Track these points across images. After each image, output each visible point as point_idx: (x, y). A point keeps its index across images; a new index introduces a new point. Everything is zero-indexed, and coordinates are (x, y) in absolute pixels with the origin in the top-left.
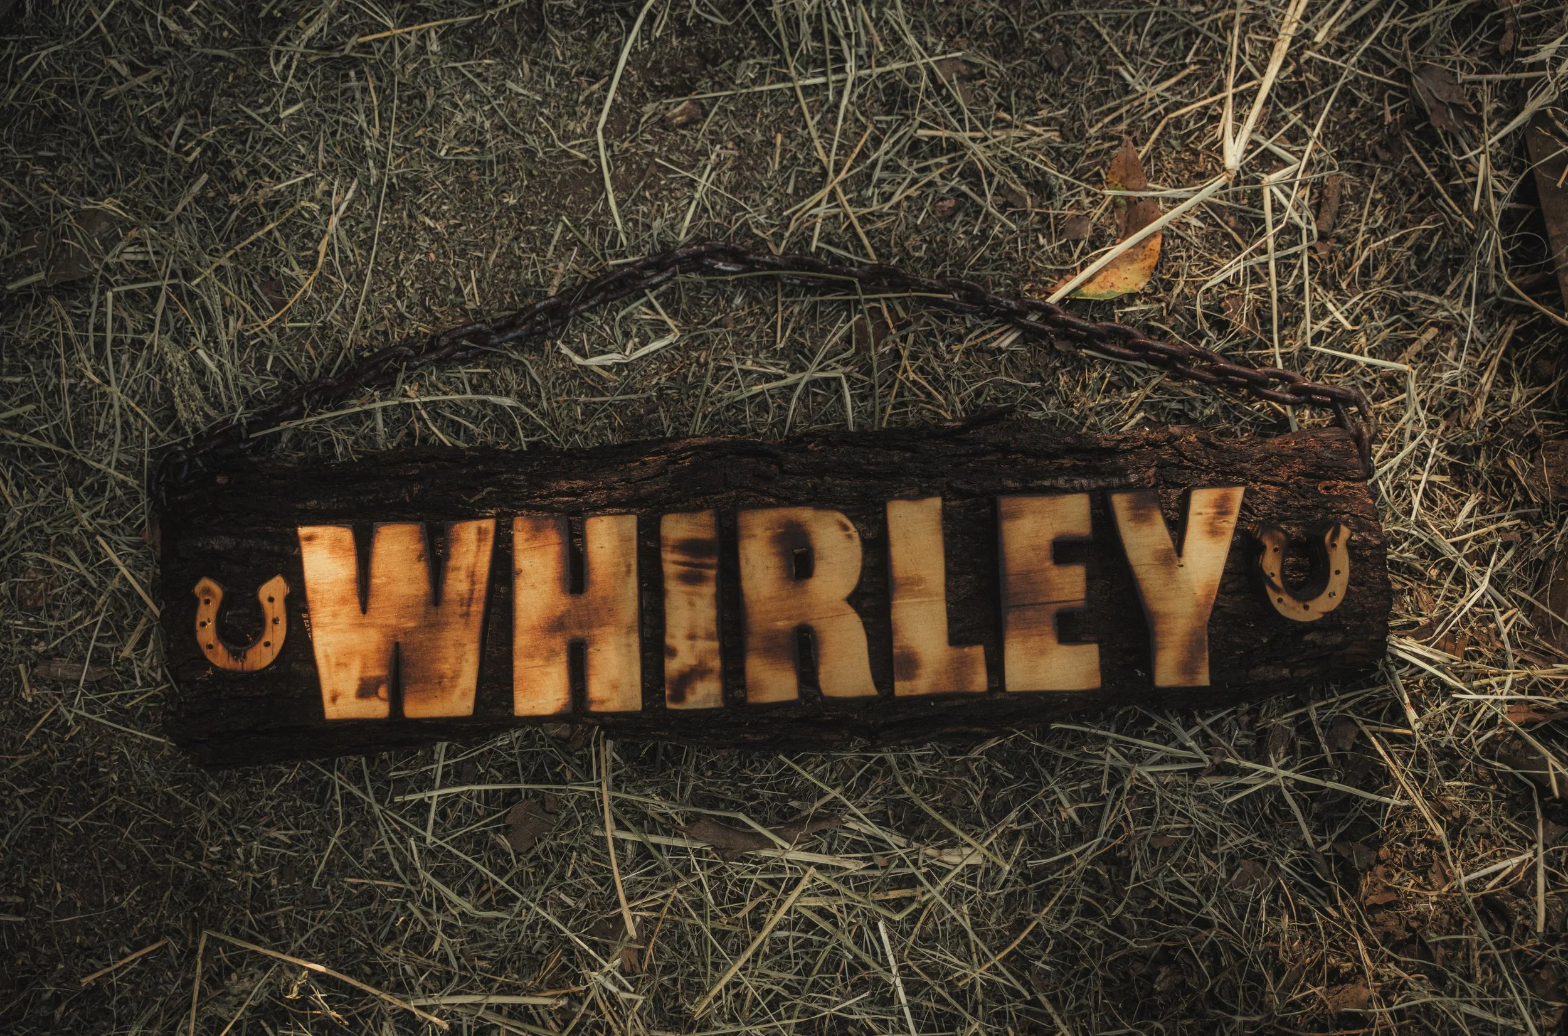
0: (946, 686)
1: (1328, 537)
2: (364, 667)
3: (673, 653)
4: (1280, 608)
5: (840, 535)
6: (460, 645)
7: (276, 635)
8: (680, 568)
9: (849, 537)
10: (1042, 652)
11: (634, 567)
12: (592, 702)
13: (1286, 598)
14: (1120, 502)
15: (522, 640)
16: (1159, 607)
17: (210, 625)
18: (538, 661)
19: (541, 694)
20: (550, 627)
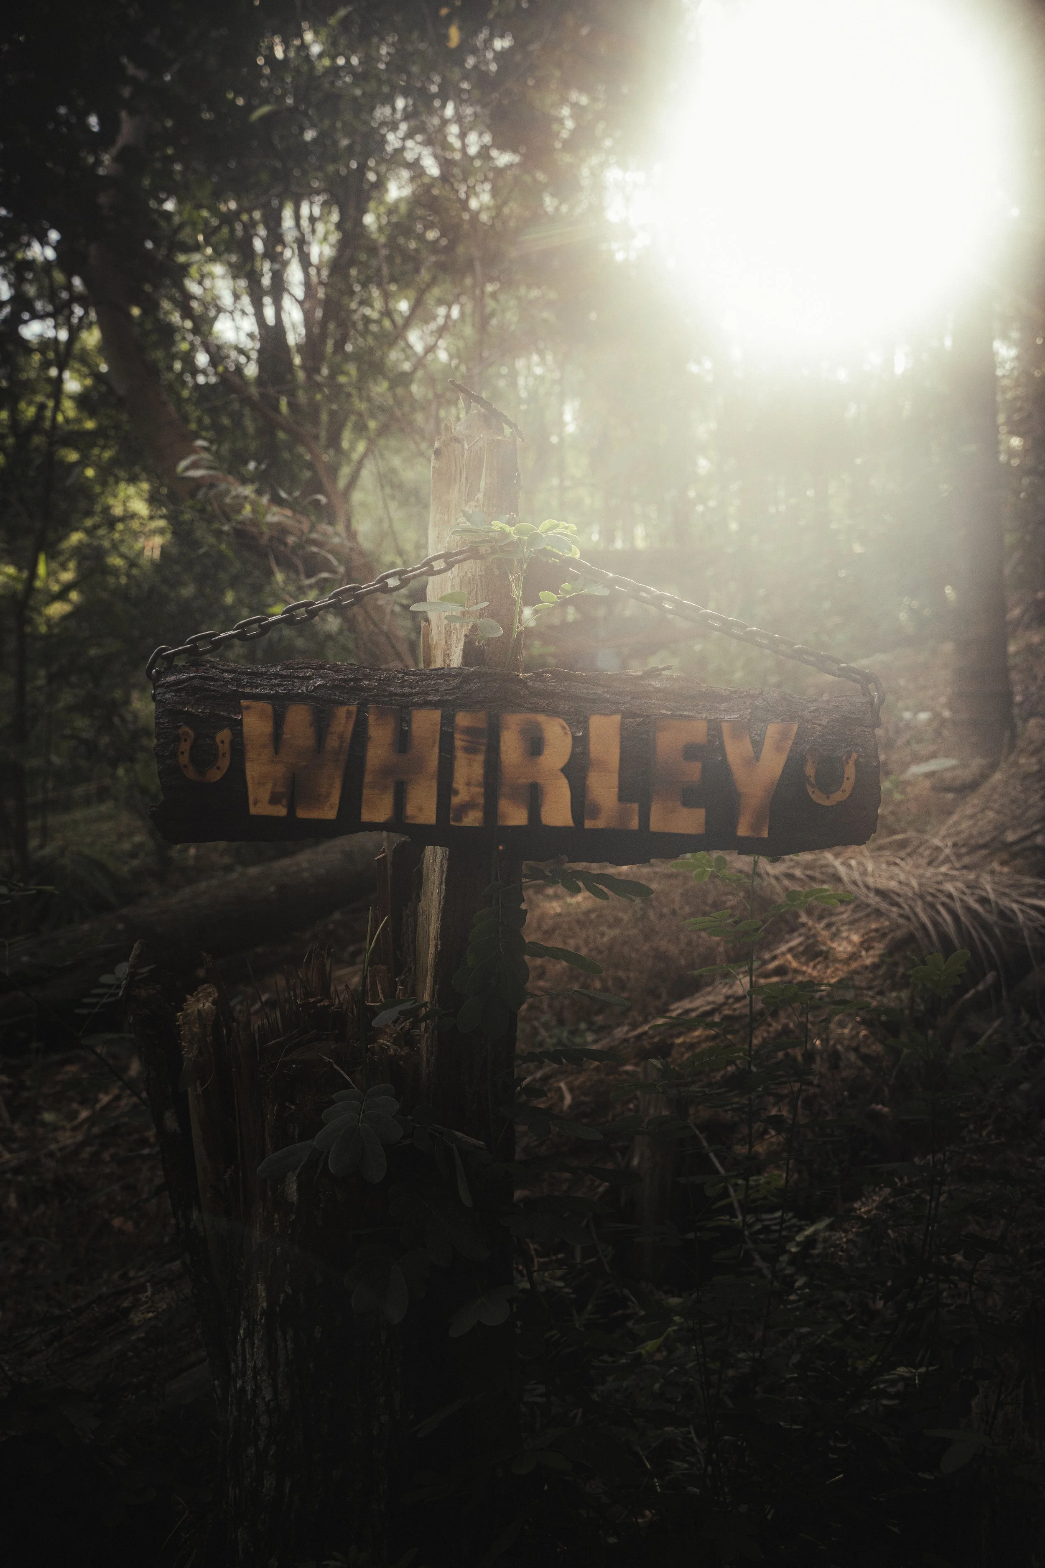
0: (615, 825)
1: (844, 758)
2: (275, 786)
3: (456, 793)
4: (813, 797)
6: (331, 777)
9: (566, 734)
10: (672, 811)
11: (438, 741)
13: (817, 791)
14: (725, 727)
15: (368, 778)
16: (742, 789)
17: (187, 754)
18: (377, 792)
19: (377, 810)
20: (385, 771)
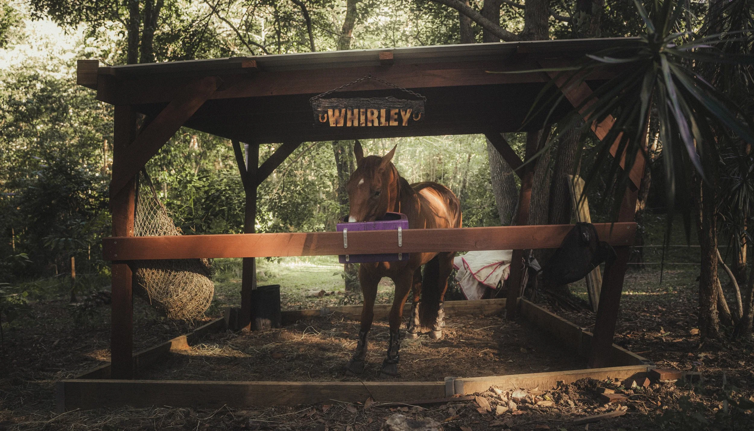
0: (385, 125)
1: (419, 114)
2: (334, 122)
3: (361, 121)
4: (414, 119)
5: (376, 112)
6: (342, 120)
7: (326, 119)
8: (362, 114)
10: (393, 122)
11: (358, 114)
12: (354, 126)
14: (401, 110)
15: (348, 120)
16: (404, 119)
17: (320, 119)
19: (349, 124)
20: (350, 119)
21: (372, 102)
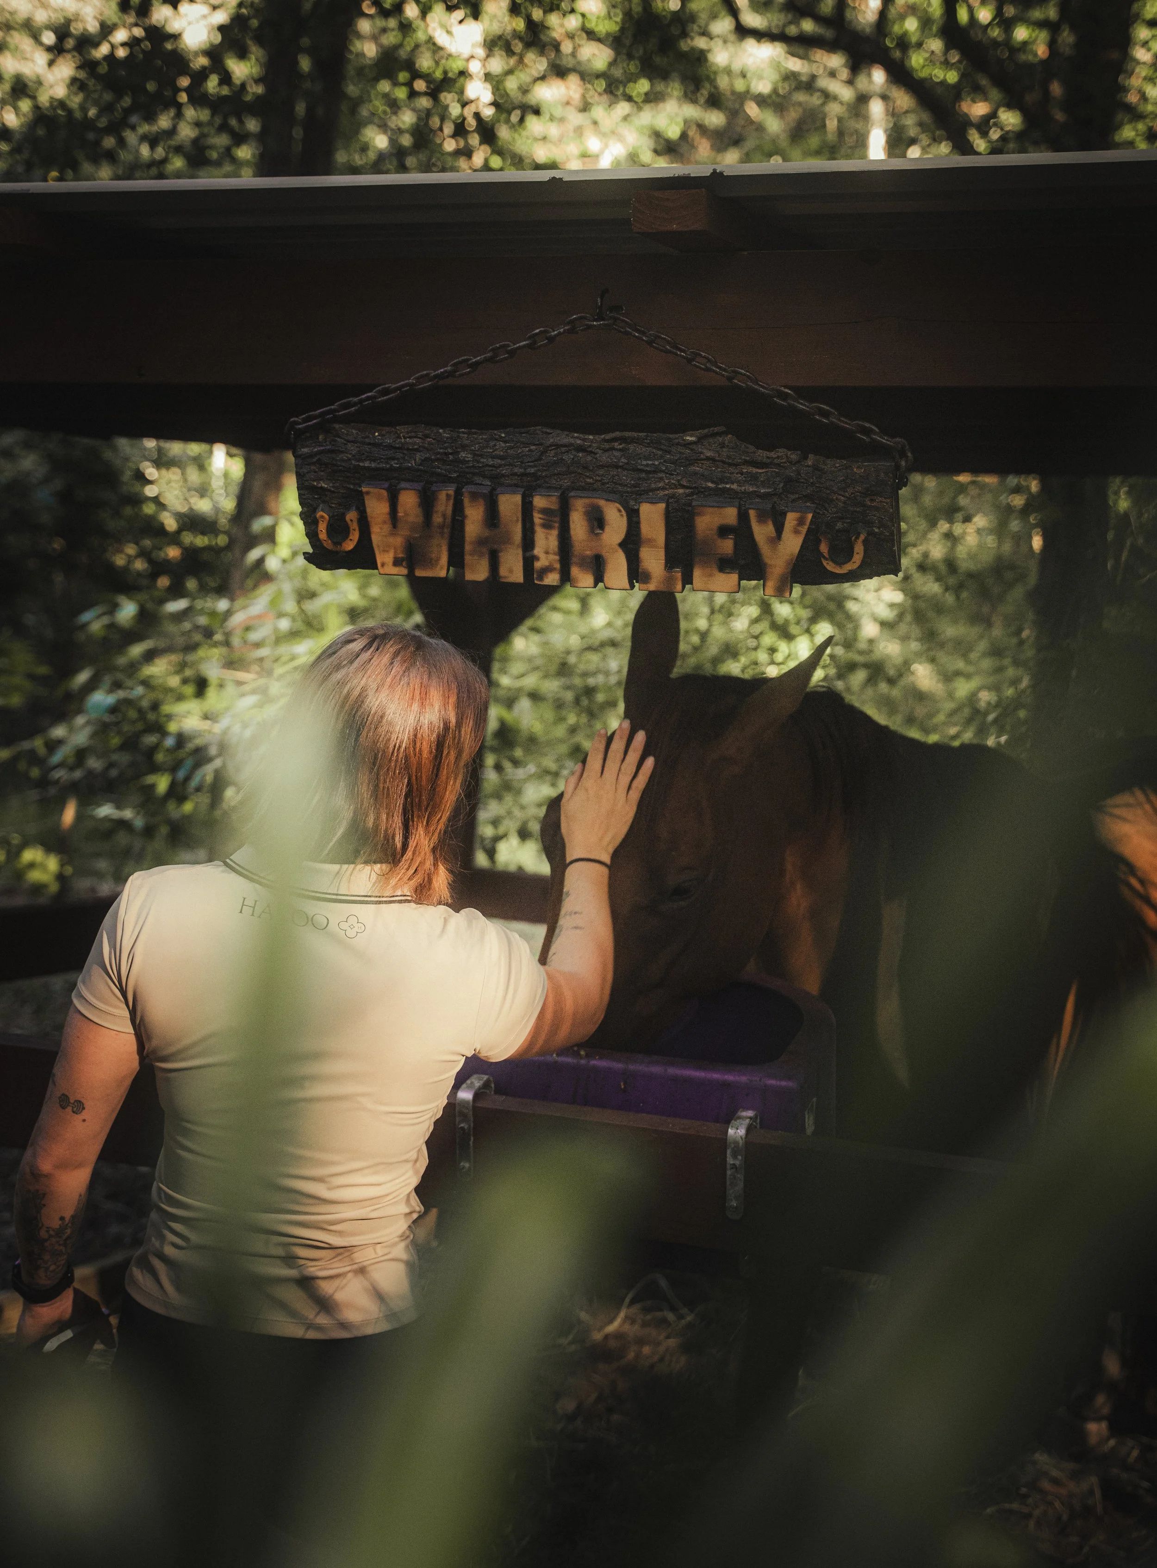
0: (662, 588)
1: (853, 538)
2: (395, 552)
3: (538, 559)
4: (827, 567)
5: (618, 514)
6: (439, 546)
7: (355, 536)
8: (542, 521)
9: (622, 515)
10: (711, 575)
11: (520, 519)
12: (500, 577)
13: (831, 563)
14: (752, 513)
15: (468, 547)
16: (767, 561)
18: (476, 557)
19: (477, 572)
20: (481, 542)
21: (604, 458)
